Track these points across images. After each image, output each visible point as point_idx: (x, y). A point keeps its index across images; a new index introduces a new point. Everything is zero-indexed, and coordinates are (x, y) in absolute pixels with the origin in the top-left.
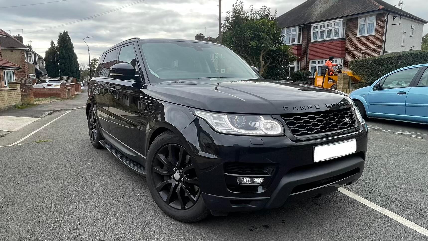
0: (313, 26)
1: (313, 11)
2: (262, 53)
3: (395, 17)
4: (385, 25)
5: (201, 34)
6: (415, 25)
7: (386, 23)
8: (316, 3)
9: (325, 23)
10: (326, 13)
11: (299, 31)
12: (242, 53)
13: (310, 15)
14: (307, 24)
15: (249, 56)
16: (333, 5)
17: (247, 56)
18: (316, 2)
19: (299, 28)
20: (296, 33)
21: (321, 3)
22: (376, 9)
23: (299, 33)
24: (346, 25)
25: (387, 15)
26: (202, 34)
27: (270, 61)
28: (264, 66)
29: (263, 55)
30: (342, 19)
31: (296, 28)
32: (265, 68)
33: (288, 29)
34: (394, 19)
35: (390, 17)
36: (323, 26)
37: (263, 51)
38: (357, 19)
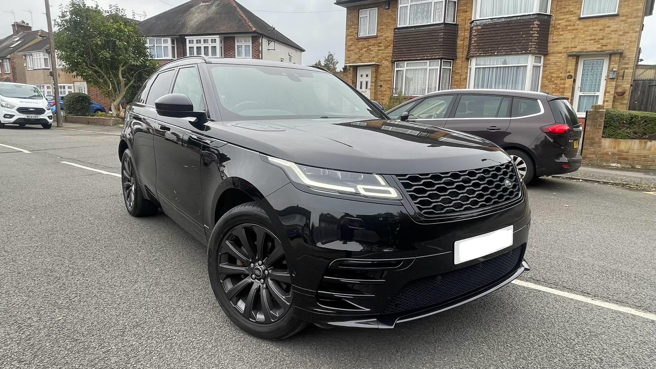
0: (188, 39)
1: (188, 20)
2: (121, 67)
3: (270, 42)
4: (260, 50)
5: (23, 22)
6: (293, 52)
7: (260, 47)
8: (192, 11)
9: (202, 38)
10: (202, 25)
11: (173, 43)
12: (91, 65)
13: (184, 25)
14: (180, 35)
15: (102, 70)
16: (210, 17)
17: (100, 71)
18: (192, 9)
19: (172, 40)
20: (169, 44)
21: (198, 11)
22: (250, 31)
23: (173, 45)
24: (224, 43)
25: (261, 38)
26: (26, 22)
27: (134, 79)
28: (126, 85)
29: (122, 70)
30: (218, 36)
31: (168, 39)
32: (127, 87)
33: (158, 38)
34: (269, 44)
35: (265, 41)
36: (198, 41)
37: (122, 65)
38: (233, 38)
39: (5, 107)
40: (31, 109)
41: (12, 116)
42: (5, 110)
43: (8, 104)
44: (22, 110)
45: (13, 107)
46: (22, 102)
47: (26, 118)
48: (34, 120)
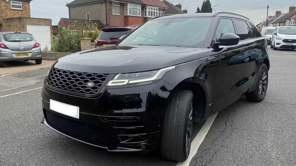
39: (278, 39)
40: (290, 40)
41: (280, 44)
42: (278, 41)
43: (279, 38)
44: (285, 41)
45: (280, 39)
46: (287, 36)
47: (286, 45)
48: (290, 46)
